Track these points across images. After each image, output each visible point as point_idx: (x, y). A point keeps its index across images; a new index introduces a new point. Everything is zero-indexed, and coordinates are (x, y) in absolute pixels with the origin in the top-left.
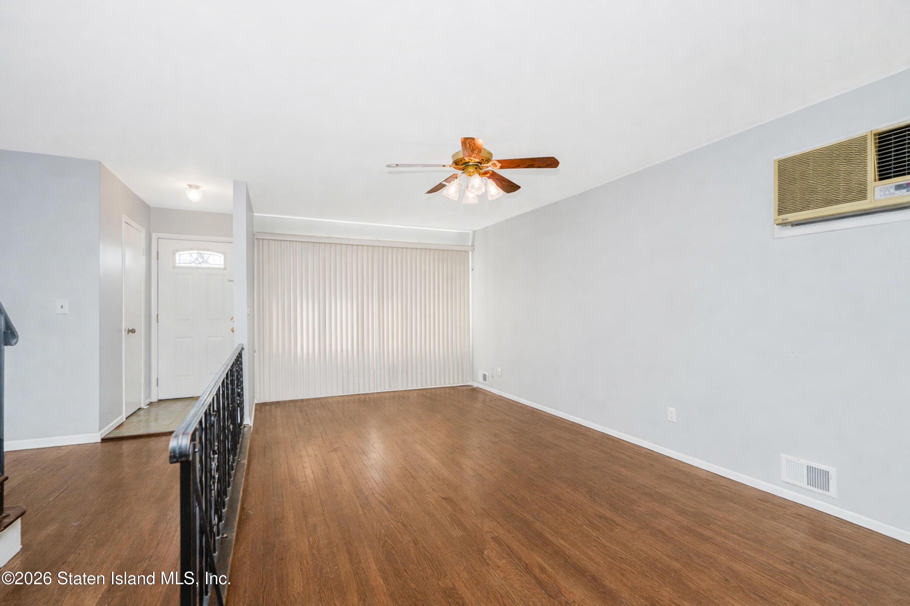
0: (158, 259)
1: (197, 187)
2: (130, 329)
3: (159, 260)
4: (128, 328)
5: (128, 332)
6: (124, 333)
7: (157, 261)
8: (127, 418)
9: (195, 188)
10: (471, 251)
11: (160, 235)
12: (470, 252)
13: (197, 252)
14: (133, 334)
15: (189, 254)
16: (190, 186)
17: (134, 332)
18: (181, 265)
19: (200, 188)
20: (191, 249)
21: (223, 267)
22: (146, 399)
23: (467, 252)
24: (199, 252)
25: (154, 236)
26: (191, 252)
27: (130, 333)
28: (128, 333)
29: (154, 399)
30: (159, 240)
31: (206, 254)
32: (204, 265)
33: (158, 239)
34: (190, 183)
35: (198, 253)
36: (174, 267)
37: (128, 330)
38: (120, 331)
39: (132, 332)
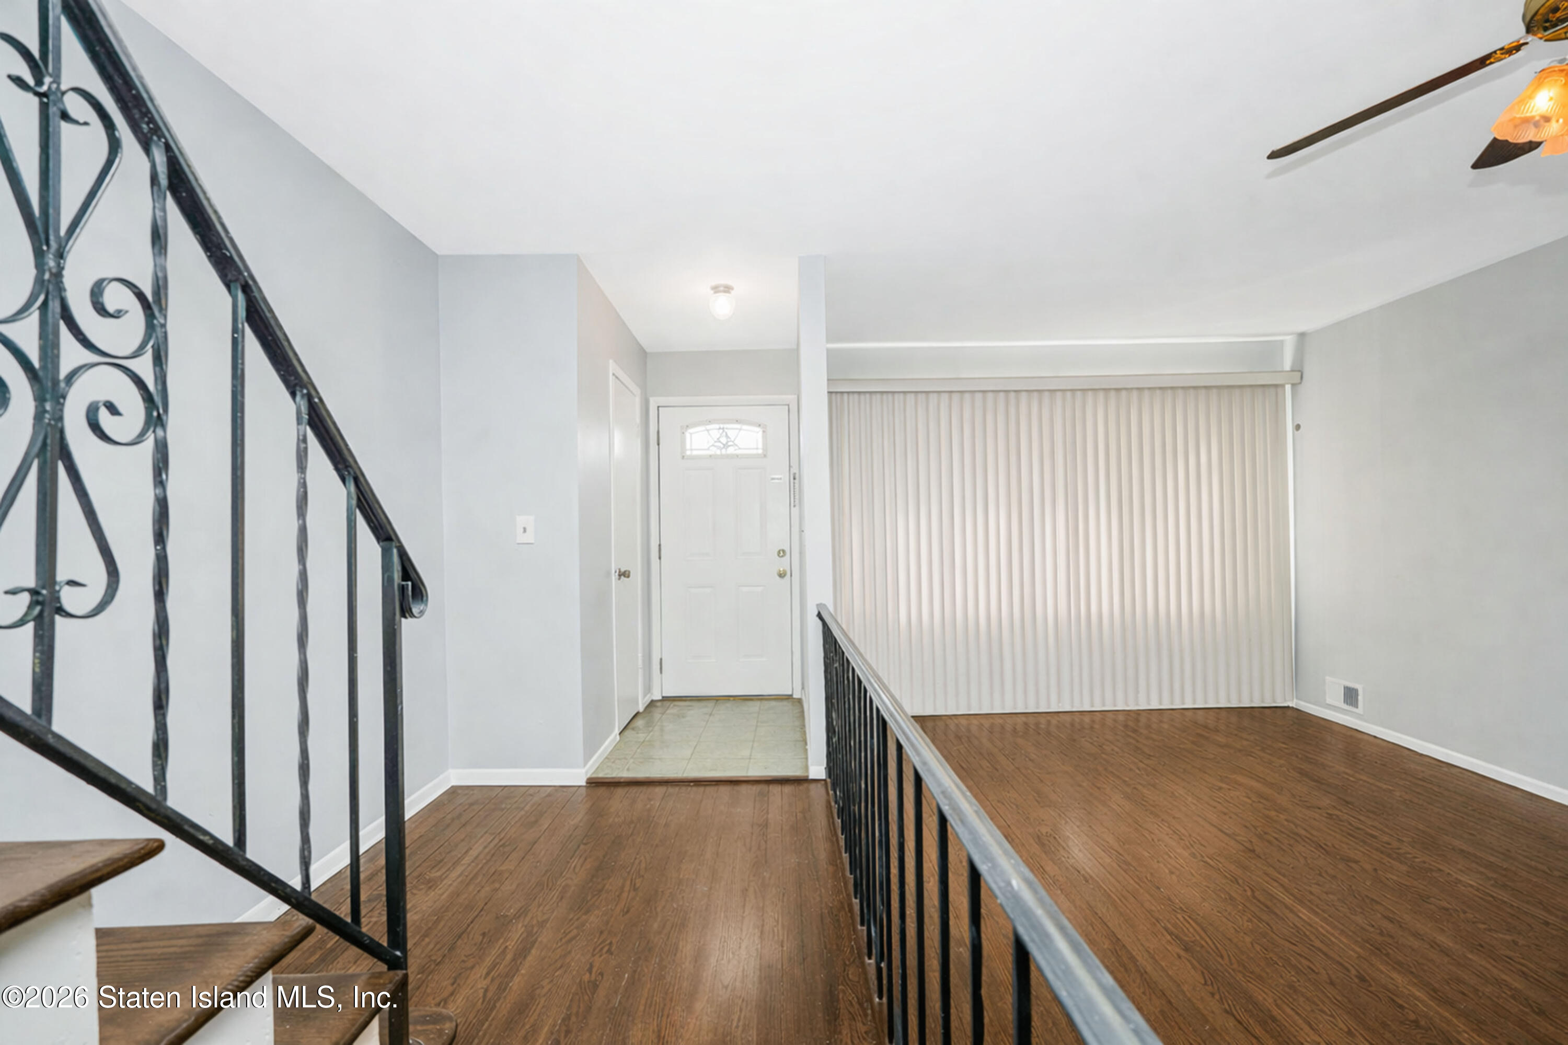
0: (658, 444)
1: (728, 289)
2: (622, 570)
3: (660, 446)
4: (620, 570)
5: (620, 575)
6: (614, 577)
7: (657, 447)
8: (620, 733)
9: (725, 292)
10: (1288, 384)
11: (662, 400)
12: (1288, 388)
13: (717, 426)
14: (626, 579)
15: (706, 432)
16: (716, 289)
17: (628, 577)
18: (695, 453)
19: (733, 292)
20: (710, 422)
21: (760, 451)
22: (645, 696)
23: (1283, 386)
24: (722, 426)
25: (654, 402)
26: (709, 427)
27: (622, 577)
28: (619, 579)
29: (657, 696)
30: (660, 409)
31: (733, 430)
32: (731, 450)
33: (658, 407)
34: (714, 283)
35: (720, 428)
36: (683, 457)
37: (620, 572)
38: (608, 574)
39: (625, 576)
